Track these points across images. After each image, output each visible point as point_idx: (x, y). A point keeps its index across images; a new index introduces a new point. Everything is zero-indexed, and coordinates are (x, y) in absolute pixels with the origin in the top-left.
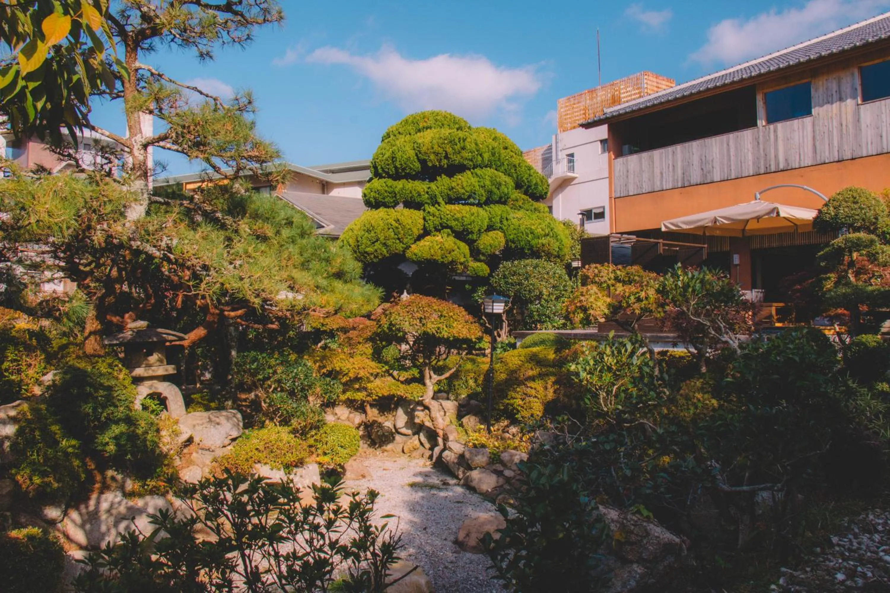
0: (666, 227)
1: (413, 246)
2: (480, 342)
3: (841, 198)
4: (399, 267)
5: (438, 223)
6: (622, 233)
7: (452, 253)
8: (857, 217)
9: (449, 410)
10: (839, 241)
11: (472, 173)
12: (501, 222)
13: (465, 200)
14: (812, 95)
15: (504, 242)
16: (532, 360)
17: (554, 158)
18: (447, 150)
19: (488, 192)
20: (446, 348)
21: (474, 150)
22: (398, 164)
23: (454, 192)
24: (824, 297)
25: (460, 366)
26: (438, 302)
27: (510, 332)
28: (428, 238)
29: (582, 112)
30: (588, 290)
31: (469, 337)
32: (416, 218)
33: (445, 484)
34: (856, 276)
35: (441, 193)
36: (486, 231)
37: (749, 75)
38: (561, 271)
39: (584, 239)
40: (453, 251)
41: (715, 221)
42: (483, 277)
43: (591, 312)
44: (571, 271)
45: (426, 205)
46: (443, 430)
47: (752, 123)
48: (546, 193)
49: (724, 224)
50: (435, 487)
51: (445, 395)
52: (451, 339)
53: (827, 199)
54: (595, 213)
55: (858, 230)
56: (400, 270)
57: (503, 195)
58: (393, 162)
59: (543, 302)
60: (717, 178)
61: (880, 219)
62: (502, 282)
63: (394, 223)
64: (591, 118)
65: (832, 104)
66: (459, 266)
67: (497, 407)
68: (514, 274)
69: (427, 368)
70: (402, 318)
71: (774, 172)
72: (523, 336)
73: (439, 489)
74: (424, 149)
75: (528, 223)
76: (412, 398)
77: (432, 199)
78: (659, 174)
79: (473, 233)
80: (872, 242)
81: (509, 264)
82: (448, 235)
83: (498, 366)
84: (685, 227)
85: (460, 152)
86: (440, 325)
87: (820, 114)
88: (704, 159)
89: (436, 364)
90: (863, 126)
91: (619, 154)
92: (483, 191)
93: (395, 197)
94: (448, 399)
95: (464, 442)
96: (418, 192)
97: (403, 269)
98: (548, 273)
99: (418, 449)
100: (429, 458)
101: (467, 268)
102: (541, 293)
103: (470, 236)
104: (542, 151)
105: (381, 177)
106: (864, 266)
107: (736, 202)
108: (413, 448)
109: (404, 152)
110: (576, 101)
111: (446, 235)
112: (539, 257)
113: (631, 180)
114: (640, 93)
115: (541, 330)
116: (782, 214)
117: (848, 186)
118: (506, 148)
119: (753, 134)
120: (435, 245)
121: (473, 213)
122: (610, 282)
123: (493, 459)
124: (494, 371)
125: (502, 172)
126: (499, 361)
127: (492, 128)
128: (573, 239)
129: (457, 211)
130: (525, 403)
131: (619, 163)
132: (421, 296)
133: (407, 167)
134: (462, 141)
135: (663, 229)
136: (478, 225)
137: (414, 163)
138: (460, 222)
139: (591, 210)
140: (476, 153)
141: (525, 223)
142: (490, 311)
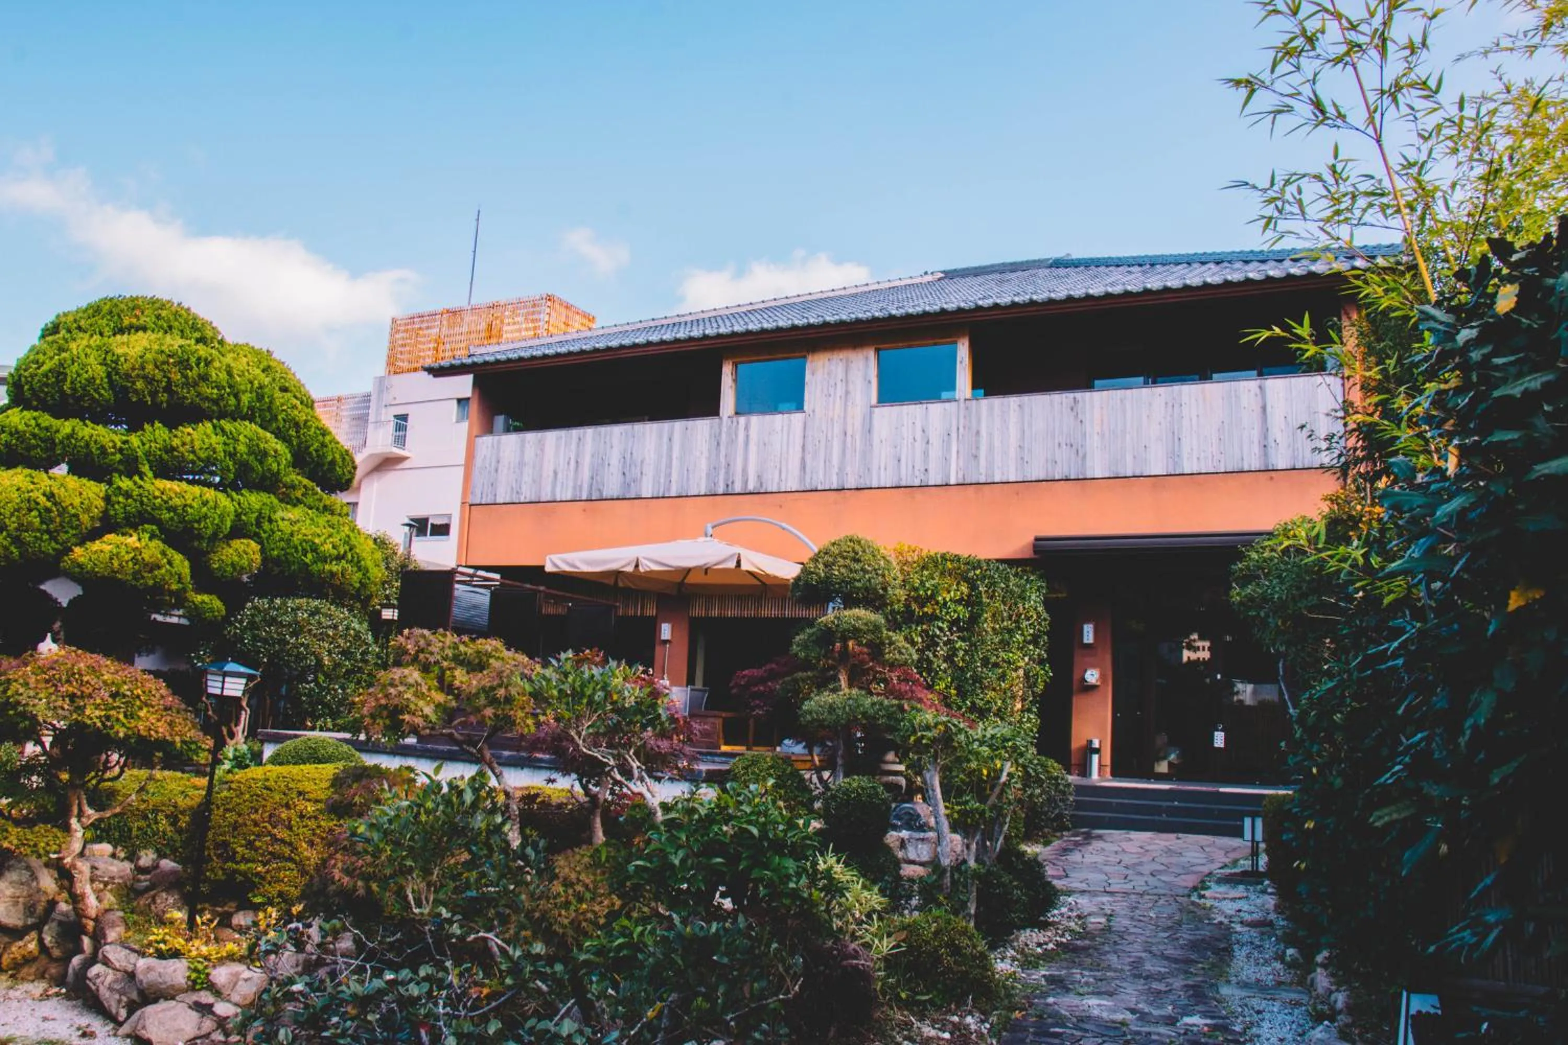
0: (554, 564)
1: (78, 550)
3: (835, 550)
4: (42, 587)
5: (133, 510)
6: (476, 568)
7: (156, 572)
8: (857, 584)
10: (827, 620)
11: (214, 427)
12: (258, 523)
13: (194, 474)
14: (807, 379)
15: (259, 561)
17: (372, 418)
18: (172, 376)
19: (241, 465)
20: (121, 756)
21: (225, 384)
22: (67, 387)
23: (173, 457)
26: (116, 666)
28: (110, 537)
29: (432, 345)
30: (404, 676)
31: (168, 738)
32: (91, 495)
33: (87, 1034)
35: (148, 454)
36: (227, 536)
37: (715, 331)
38: (360, 625)
39: (408, 572)
40: (159, 567)
41: (637, 564)
42: (211, 622)
44: (380, 628)
45: (116, 475)
46: (96, 919)
47: (710, 408)
48: (349, 480)
49: (651, 571)
51: (108, 850)
52: (133, 739)
53: (816, 550)
54: (432, 525)
55: (857, 605)
56: (44, 592)
57: (268, 474)
58: (58, 381)
59: (321, 678)
60: (646, 492)
61: (890, 591)
62: (248, 635)
63: (42, 500)
64: (446, 359)
65: (834, 397)
67: (213, 877)
68: (273, 622)
69: (75, 793)
70: (32, 693)
71: (740, 494)
72: (276, 739)
74: (125, 367)
75: (308, 532)
77: (129, 464)
78: (551, 474)
79: (203, 538)
80: (877, 625)
81: (263, 603)
82: (152, 536)
83: (219, 797)
84: (585, 568)
85: (196, 384)
86: (112, 713)
87: (816, 411)
88: (628, 456)
89: (95, 786)
90: (876, 441)
91: (489, 429)
92: (231, 463)
93: (53, 449)
94: (114, 857)
95: (137, 947)
96: (102, 447)
97: (50, 591)
98: (335, 627)
99: (34, 960)
101: (182, 603)
102: (319, 662)
103: (196, 543)
104: (352, 404)
105: (27, 407)
106: (863, 662)
107: (672, 537)
108: (24, 958)
109: (84, 366)
110: (424, 325)
111: (147, 536)
112: (322, 595)
113: (502, 478)
114: (535, 328)
115: (312, 730)
116: (745, 566)
117: (849, 533)
118: (284, 390)
119: (711, 427)
120: (123, 553)
121: (207, 502)
122: (445, 664)
123: (194, 982)
124: (213, 807)
125: (272, 433)
126: (226, 786)
127: (265, 349)
128: (387, 568)
129: (176, 494)
130: (268, 872)
131: (486, 442)
132: (80, 652)
133: (85, 396)
134: (202, 364)
135: (549, 568)
136: (212, 523)
137: (103, 392)
138: (178, 515)
139: (426, 520)
140: (228, 390)
141: (304, 531)
142: (218, 692)
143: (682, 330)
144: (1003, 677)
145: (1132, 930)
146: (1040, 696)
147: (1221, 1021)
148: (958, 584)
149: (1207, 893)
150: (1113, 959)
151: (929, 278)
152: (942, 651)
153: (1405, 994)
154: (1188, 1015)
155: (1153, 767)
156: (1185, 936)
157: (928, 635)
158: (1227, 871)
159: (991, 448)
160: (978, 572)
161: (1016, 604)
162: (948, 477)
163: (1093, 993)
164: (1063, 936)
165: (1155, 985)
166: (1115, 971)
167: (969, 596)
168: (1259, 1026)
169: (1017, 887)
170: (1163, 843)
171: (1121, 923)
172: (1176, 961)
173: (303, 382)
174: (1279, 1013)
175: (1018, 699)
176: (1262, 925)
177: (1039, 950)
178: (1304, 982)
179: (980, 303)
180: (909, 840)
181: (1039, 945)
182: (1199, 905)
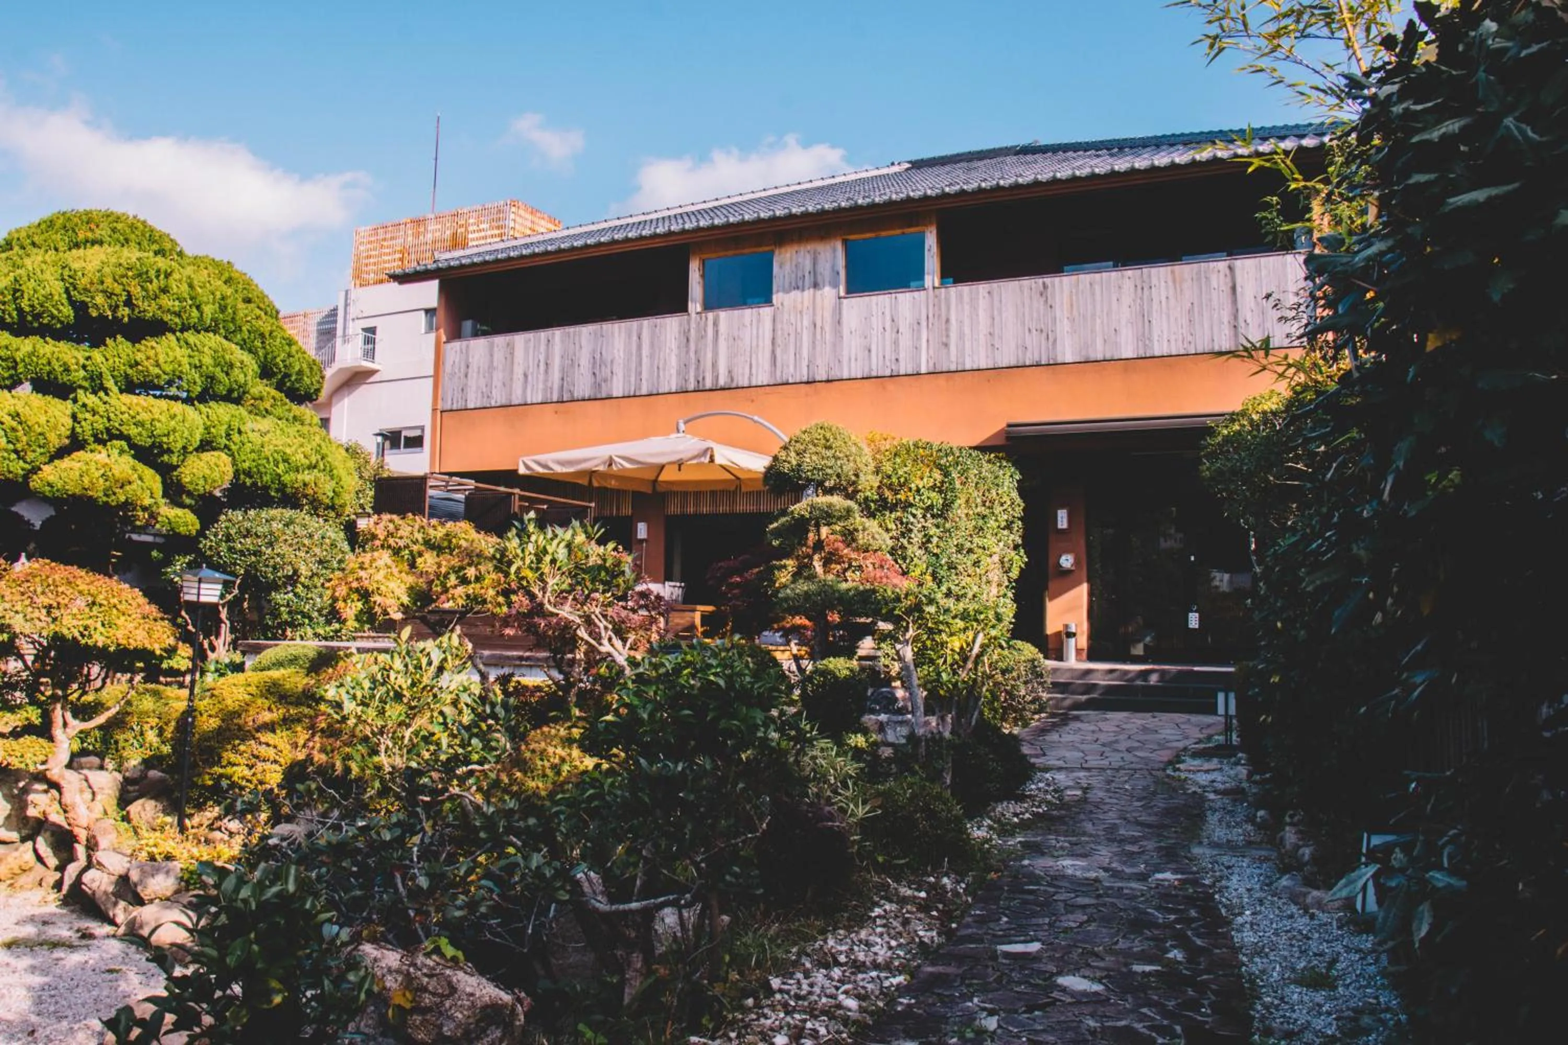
0: (527, 467)
1: (47, 469)
2: (170, 658)
3: (806, 437)
4: (14, 509)
5: (101, 427)
6: (451, 474)
7: (127, 488)
8: (829, 471)
9: (102, 789)
10: (800, 508)
11: (178, 340)
12: (228, 435)
13: (161, 388)
14: (775, 273)
15: (231, 474)
16: (271, 694)
17: (339, 332)
18: (132, 289)
19: (207, 377)
20: (102, 668)
21: (186, 295)
22: (25, 304)
23: (138, 371)
24: (776, 597)
25: (129, 703)
26: (91, 577)
27: (234, 645)
28: (81, 454)
29: (398, 256)
30: (373, 560)
31: (149, 647)
32: (57, 413)
33: (87, 936)
34: (824, 565)
35: (112, 370)
36: (197, 450)
37: (681, 227)
38: (336, 534)
39: (381, 479)
40: (130, 483)
41: (611, 462)
42: (185, 536)
43: (377, 598)
44: (354, 536)
45: (80, 392)
46: (88, 828)
47: (679, 305)
48: (318, 391)
49: (625, 469)
50: (63, 945)
51: (95, 760)
52: (112, 649)
53: (787, 440)
54: (406, 437)
55: (830, 491)
56: (16, 513)
57: (235, 386)
58: (15, 299)
59: (299, 589)
60: (617, 391)
61: (862, 477)
62: (223, 547)
63: (7, 420)
64: (410, 267)
65: (803, 290)
66: (140, 513)
67: (200, 782)
68: (248, 533)
69: (59, 706)
71: (711, 390)
72: (257, 650)
73: (71, 947)
74: (83, 282)
75: (279, 442)
76: (23, 766)
77: (92, 379)
78: (521, 377)
79: (173, 452)
80: (849, 511)
81: (238, 515)
82: (122, 452)
83: (201, 705)
84: (559, 469)
85: (156, 297)
86: (89, 622)
87: (785, 304)
88: (598, 357)
89: (79, 699)
90: (846, 332)
91: (455, 334)
92: (197, 376)
93: (15, 368)
94: (101, 768)
95: (129, 852)
96: (65, 364)
97: (22, 512)
98: (311, 536)
99: (31, 869)
100: (53, 888)
101: (156, 519)
102: (296, 571)
103: (166, 458)
104: (318, 318)
106: (837, 549)
107: (645, 434)
108: (20, 868)
109: (40, 282)
110: (388, 236)
111: (116, 452)
112: (296, 506)
113: (472, 382)
114: (501, 235)
115: (292, 639)
116: (719, 460)
117: (819, 422)
118: (248, 301)
119: (680, 325)
120: (93, 470)
121: (175, 415)
122: (415, 548)
123: (187, 882)
124: (197, 713)
125: (237, 344)
126: (208, 694)
127: (225, 261)
128: (361, 477)
129: (143, 408)
130: (254, 775)
131: (454, 349)
132: (53, 564)
133: (44, 312)
134: (162, 276)
135: (522, 471)
136: (182, 437)
137: (61, 308)
138: (147, 430)
139: (399, 432)
140: (190, 302)
141: (274, 442)
142: (194, 598)
143: (647, 227)
144: (976, 563)
145: (1108, 800)
146: (1015, 581)
147: (1191, 876)
148: (931, 471)
149: (1182, 766)
150: (1089, 827)
151: (896, 169)
152: (917, 537)
153: (1365, 835)
154: (1159, 872)
155: (1129, 651)
156: (1160, 803)
157: (902, 523)
158: (1202, 746)
159: (961, 336)
160: (950, 459)
161: (989, 490)
162: (919, 366)
163: (1068, 855)
164: (1039, 806)
165: (1129, 848)
166: (1091, 835)
167: (942, 482)
168: (1228, 879)
169: (993, 760)
170: (1139, 722)
171: (1098, 794)
172: (1149, 826)
173: (266, 293)
174: (1249, 867)
175: (994, 585)
176: (1235, 793)
177: (1016, 820)
178: (1274, 842)
179: (947, 190)
180: (887, 723)
181: (1016, 815)
182: (1173, 777)
